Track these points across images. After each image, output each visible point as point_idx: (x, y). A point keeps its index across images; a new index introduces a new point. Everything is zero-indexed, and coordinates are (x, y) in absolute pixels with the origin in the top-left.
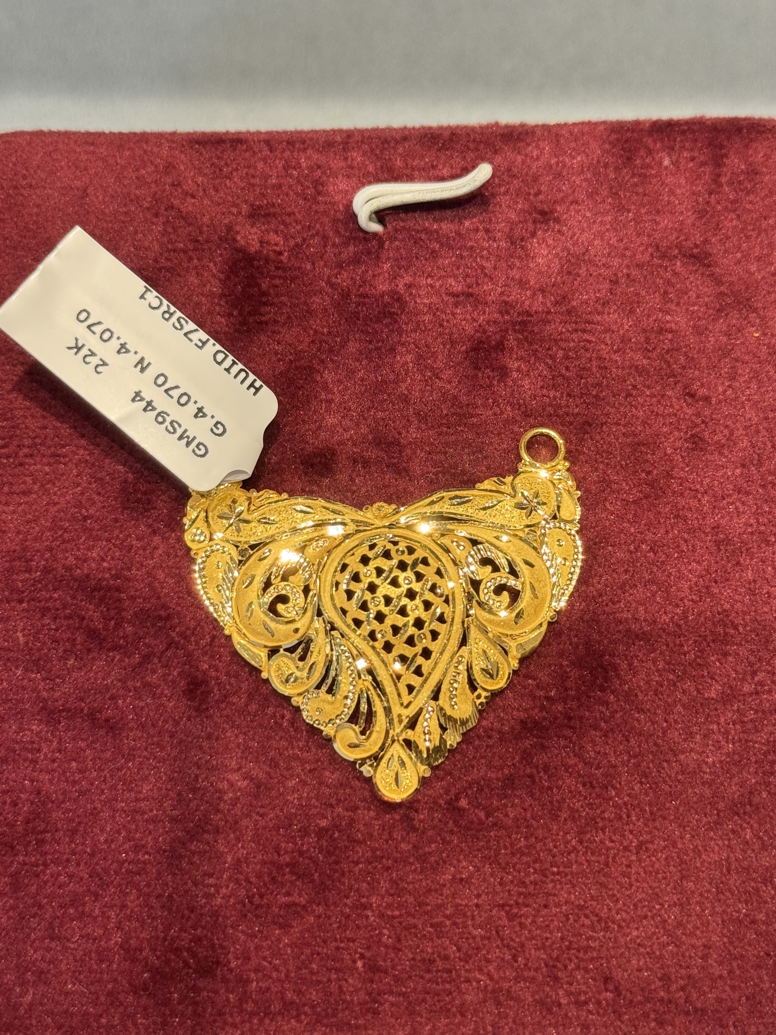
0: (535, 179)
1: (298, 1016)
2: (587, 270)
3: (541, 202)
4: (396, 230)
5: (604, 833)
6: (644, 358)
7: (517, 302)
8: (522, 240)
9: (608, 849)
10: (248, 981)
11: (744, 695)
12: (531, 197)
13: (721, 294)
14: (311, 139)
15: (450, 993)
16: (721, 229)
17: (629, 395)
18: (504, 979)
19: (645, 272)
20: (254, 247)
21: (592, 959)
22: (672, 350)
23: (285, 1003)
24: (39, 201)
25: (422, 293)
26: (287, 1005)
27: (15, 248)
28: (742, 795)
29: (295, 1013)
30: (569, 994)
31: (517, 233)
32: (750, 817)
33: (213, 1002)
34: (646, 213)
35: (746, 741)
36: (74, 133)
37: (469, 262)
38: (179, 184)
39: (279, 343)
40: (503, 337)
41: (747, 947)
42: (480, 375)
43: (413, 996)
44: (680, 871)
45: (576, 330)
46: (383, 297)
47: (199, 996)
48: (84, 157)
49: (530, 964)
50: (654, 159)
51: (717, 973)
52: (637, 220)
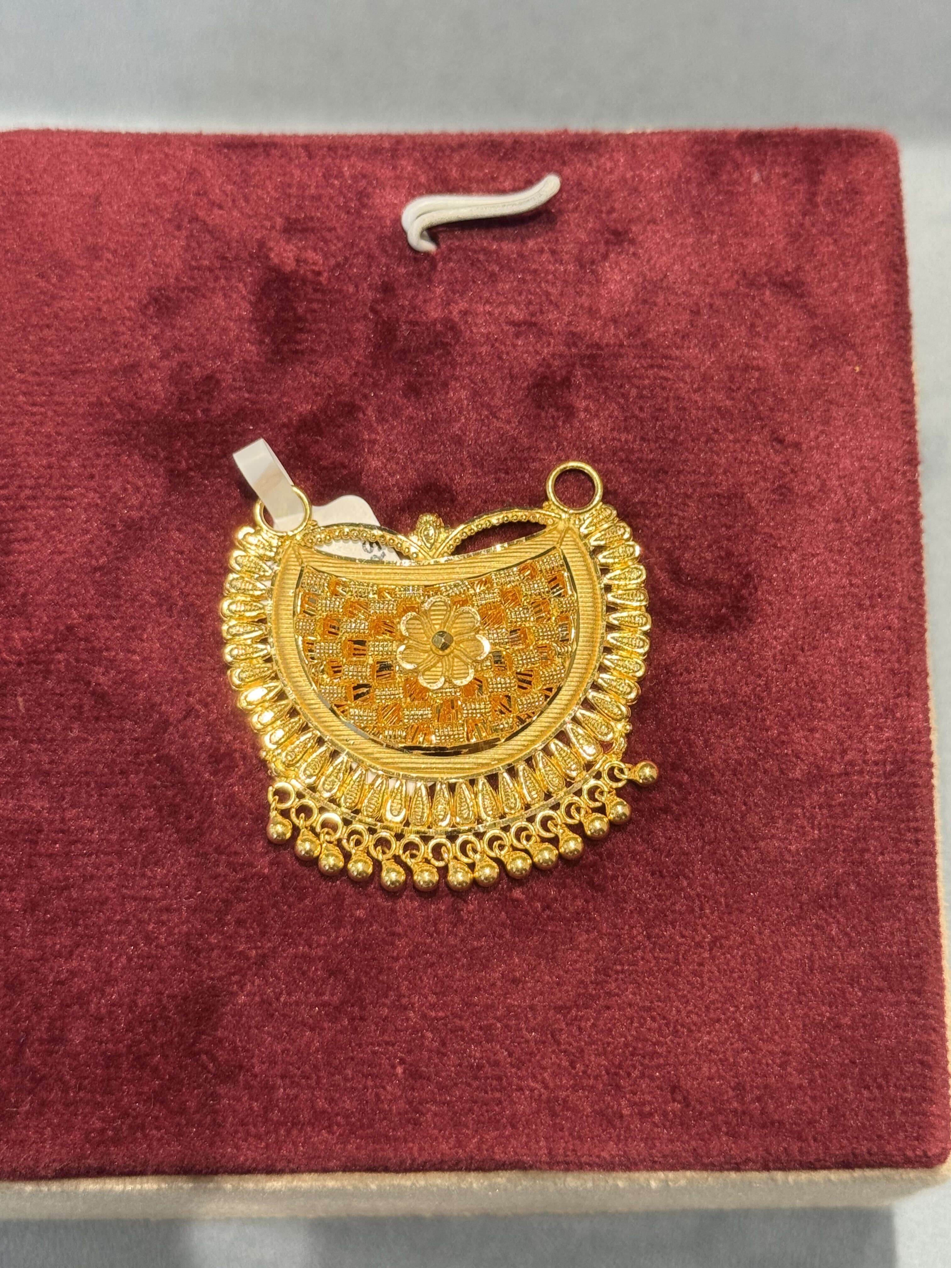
0: (609, 194)
1: (330, 1126)
2: (666, 299)
3: (615, 221)
4: (451, 250)
5: (674, 928)
6: (727, 398)
7: (586, 334)
8: (593, 262)
9: (679, 945)
10: (274, 1088)
11: (832, 776)
12: (604, 215)
13: (815, 328)
14: (356, 145)
15: (500, 1102)
16: (815, 255)
17: (709, 439)
18: (560, 1087)
19: (730, 302)
20: (290, 265)
21: (658, 1067)
22: (759, 389)
23: (315, 1112)
24: (45, 210)
25: (479, 321)
26: (318, 1115)
27: (17, 263)
28: (828, 887)
29: (326, 1124)
30: (632, 1104)
31: (587, 255)
32: (837, 911)
33: (234, 1111)
34: (733, 236)
35: (834, 827)
36: (86, 133)
37: (532, 286)
38: (205, 193)
39: (316, 375)
40: (570, 373)
41: (830, 1054)
42: (543, 414)
43: (458, 1106)
44: (757, 970)
45: (652, 366)
46: (435, 325)
47: (219, 1104)
48: (96, 160)
49: (589, 1071)
50: (742, 174)
51: (797, 1082)
52: (722, 243)
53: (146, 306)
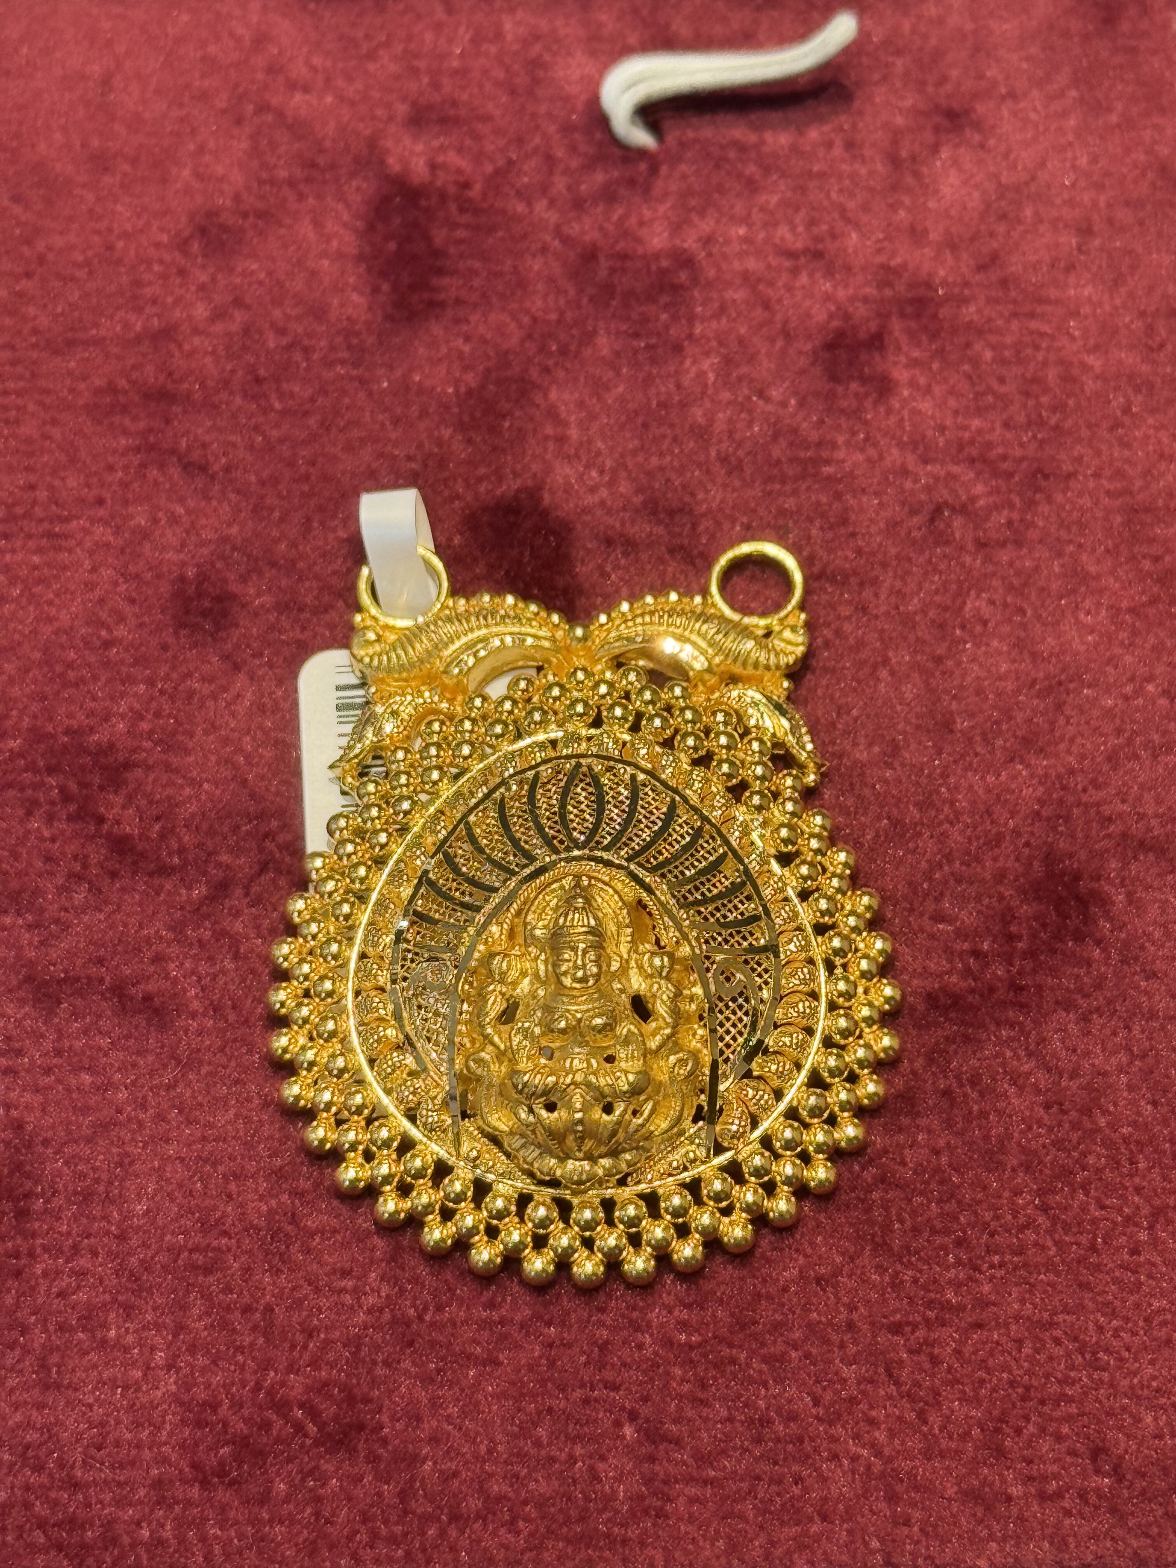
0: (938, 56)
1: (512, 1521)
2: (1036, 212)
3: (948, 95)
4: (682, 145)
6: (1143, 360)
7: (906, 268)
8: (914, 159)
10: (416, 1460)
12: (930, 89)
17: (1116, 425)
20: (420, 174)
21: (1069, 1419)
25: (731, 252)
31: (904, 148)
38: (282, 69)
39: (467, 339)
40: (882, 327)
42: (840, 391)
45: (1015, 315)
46: (658, 259)
47: (323, 1486)
53: (186, 241)
